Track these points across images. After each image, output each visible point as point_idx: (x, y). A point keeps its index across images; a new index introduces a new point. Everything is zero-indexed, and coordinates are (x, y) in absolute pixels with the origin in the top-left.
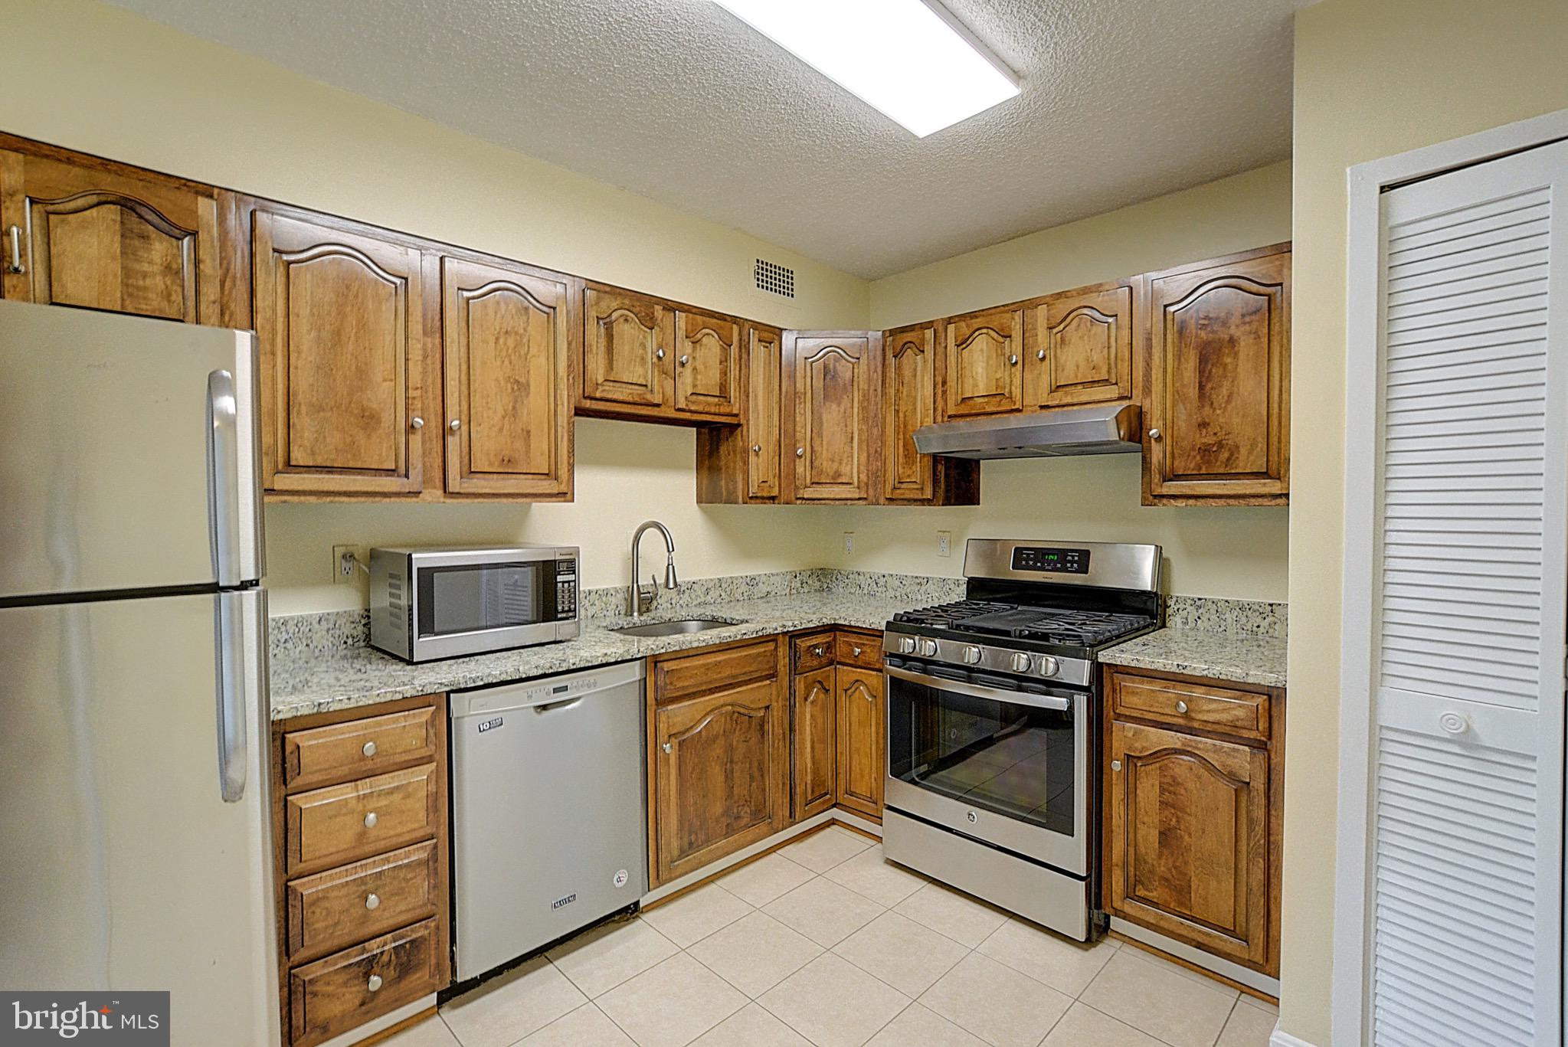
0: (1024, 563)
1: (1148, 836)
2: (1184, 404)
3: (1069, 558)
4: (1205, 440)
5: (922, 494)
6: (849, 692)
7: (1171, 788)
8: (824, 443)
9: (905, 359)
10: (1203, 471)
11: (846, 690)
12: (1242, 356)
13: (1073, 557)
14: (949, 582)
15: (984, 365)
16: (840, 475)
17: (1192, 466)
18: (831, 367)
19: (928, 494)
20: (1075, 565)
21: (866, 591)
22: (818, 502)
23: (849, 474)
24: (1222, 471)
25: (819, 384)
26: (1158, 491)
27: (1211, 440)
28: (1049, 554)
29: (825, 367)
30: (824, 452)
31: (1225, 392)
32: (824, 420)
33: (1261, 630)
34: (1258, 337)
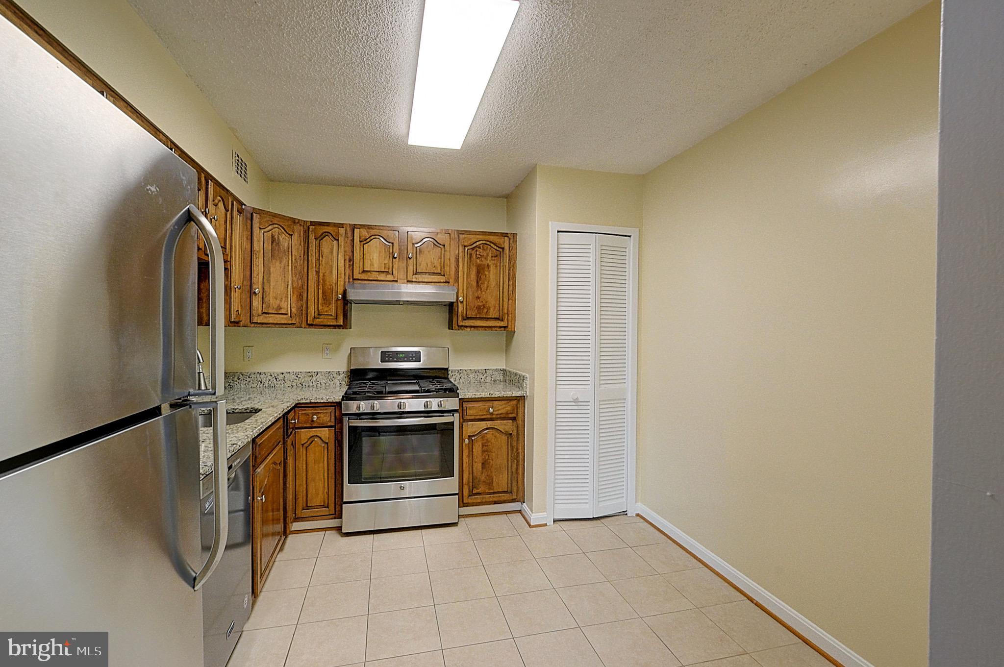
0: (387, 359)
1: (478, 466)
2: (471, 288)
3: (411, 355)
4: (479, 304)
5: (337, 322)
6: (306, 445)
7: (486, 444)
8: (271, 287)
9: (324, 242)
10: (478, 316)
11: (303, 445)
12: (491, 272)
13: (412, 354)
14: (333, 373)
15: (378, 255)
16: (281, 309)
17: (474, 314)
18: (276, 237)
19: (341, 322)
20: (414, 359)
21: (266, 385)
22: (266, 326)
23: (285, 307)
24: (484, 316)
25: (268, 247)
26: (461, 324)
27: (481, 304)
28: (400, 354)
29: (272, 237)
30: (271, 292)
31: (485, 285)
32: (272, 271)
33: (483, 380)
34: (496, 266)
